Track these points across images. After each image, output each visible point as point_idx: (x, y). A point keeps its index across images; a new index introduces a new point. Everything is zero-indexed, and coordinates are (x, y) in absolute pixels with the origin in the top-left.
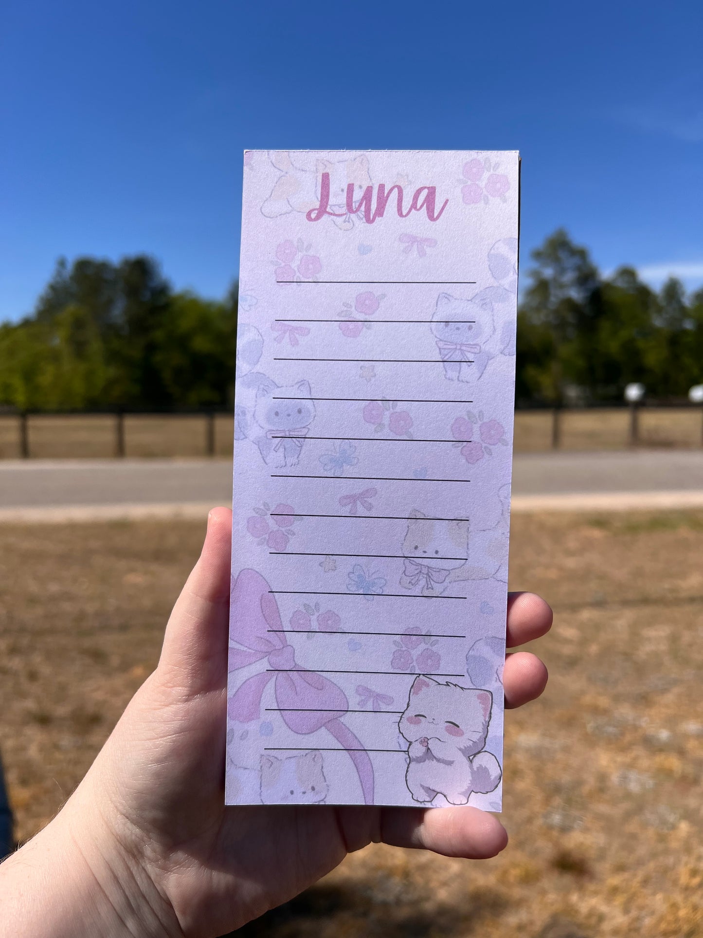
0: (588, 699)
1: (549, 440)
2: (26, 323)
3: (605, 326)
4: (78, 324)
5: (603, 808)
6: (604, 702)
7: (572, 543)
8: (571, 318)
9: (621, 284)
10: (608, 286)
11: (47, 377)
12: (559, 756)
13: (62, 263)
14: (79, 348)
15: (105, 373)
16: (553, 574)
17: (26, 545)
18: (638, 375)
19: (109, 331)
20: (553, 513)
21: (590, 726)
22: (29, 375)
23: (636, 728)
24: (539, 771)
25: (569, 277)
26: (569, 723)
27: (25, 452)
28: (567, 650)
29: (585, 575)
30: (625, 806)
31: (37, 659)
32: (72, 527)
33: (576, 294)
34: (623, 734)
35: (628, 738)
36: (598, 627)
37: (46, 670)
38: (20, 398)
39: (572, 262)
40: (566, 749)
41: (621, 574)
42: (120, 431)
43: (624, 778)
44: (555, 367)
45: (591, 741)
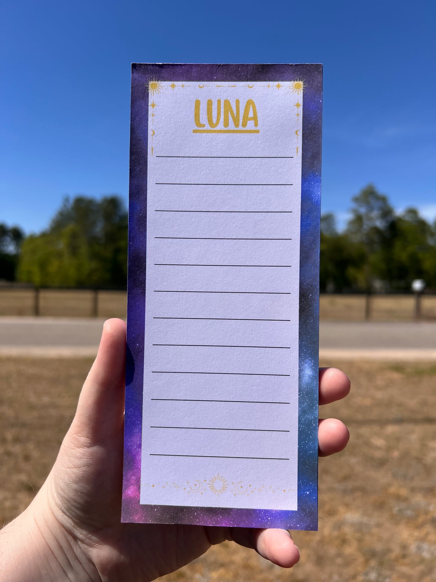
0: (392, 490)
1: (363, 314)
2: (44, 235)
3: (398, 244)
4: (74, 236)
5: (404, 569)
6: (404, 492)
7: (380, 381)
8: (376, 238)
9: (408, 218)
10: (400, 220)
11: (53, 267)
12: (375, 530)
13: (67, 200)
14: (74, 250)
15: (89, 265)
16: (367, 402)
17: (32, 371)
18: (420, 274)
19: (93, 240)
20: (368, 362)
21: (395, 510)
22: (43, 265)
23: (427, 513)
24: (360, 541)
25: (375, 214)
26: (380, 506)
27: (37, 312)
28: (378, 454)
29: (389, 404)
30: (421, 568)
31: (31, 446)
32: (61, 361)
33: (380, 224)
34: (417, 516)
35: (421, 519)
36: (398, 439)
37: (35, 454)
38: (37, 279)
39: (376, 204)
40: (379, 525)
41: (413, 403)
42: (95, 301)
43: (419, 548)
44: (367, 268)
45: (396, 519)
